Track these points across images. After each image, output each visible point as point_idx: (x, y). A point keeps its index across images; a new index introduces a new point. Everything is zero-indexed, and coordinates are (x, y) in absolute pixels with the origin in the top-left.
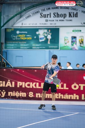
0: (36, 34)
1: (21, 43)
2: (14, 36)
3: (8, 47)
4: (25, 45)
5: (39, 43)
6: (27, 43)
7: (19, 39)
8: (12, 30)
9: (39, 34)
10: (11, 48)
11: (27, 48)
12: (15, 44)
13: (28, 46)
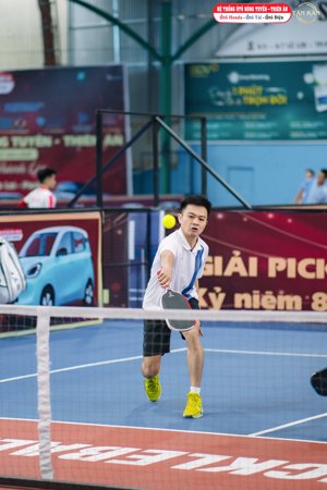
1: (248, 117)
2: (220, 94)
3: (196, 135)
4: (261, 125)
5: (315, 115)
6: (268, 119)
7: (239, 102)
8: (211, 71)
9: (315, 84)
11: (270, 135)
13: (273, 130)
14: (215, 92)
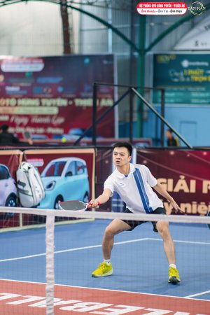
1: (194, 89)
2: (176, 74)
4: (202, 95)
7: (188, 79)
8: (170, 59)
14: (173, 72)
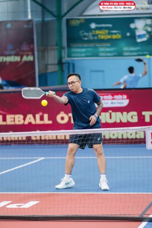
0: (129, 27)
1: (101, 45)
2: (86, 34)
3: (73, 55)
4: (108, 49)
5: (136, 44)
6: (112, 46)
7: (96, 38)
8: (81, 23)
9: (136, 28)
10: (79, 55)
11: (113, 54)
12: (88, 47)
13: (114, 51)
14: (83, 33)
